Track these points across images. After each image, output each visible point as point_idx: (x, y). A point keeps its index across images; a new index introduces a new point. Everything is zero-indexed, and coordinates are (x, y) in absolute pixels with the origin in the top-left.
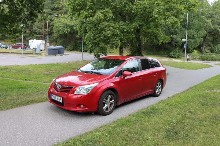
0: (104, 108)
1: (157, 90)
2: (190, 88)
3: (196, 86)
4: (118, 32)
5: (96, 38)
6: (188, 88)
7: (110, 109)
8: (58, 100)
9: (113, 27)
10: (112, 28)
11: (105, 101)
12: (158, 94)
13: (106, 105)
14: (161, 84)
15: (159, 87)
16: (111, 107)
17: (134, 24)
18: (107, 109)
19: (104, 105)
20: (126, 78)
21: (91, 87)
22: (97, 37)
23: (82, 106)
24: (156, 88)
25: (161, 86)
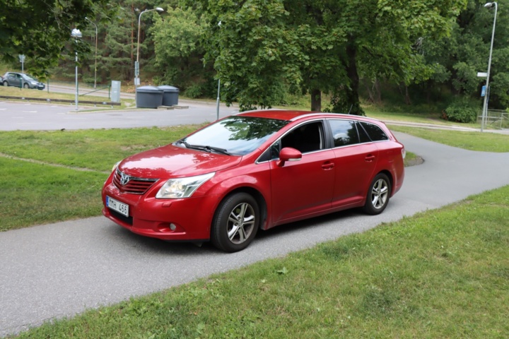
0: (230, 233)
1: (376, 198)
2: (471, 198)
3: (488, 193)
4: (295, 51)
5: (241, 65)
6: (465, 196)
7: (244, 237)
8: (121, 212)
9: (284, 38)
10: (280, 41)
11: (232, 216)
12: (379, 207)
13: (235, 228)
14: (385, 183)
15: (382, 190)
16: (247, 234)
17: (334, 31)
18: (237, 236)
19: (231, 228)
20: (287, 164)
21: (194, 183)
22: (243, 62)
23: (173, 227)
24: (373, 192)
25: (385, 188)
